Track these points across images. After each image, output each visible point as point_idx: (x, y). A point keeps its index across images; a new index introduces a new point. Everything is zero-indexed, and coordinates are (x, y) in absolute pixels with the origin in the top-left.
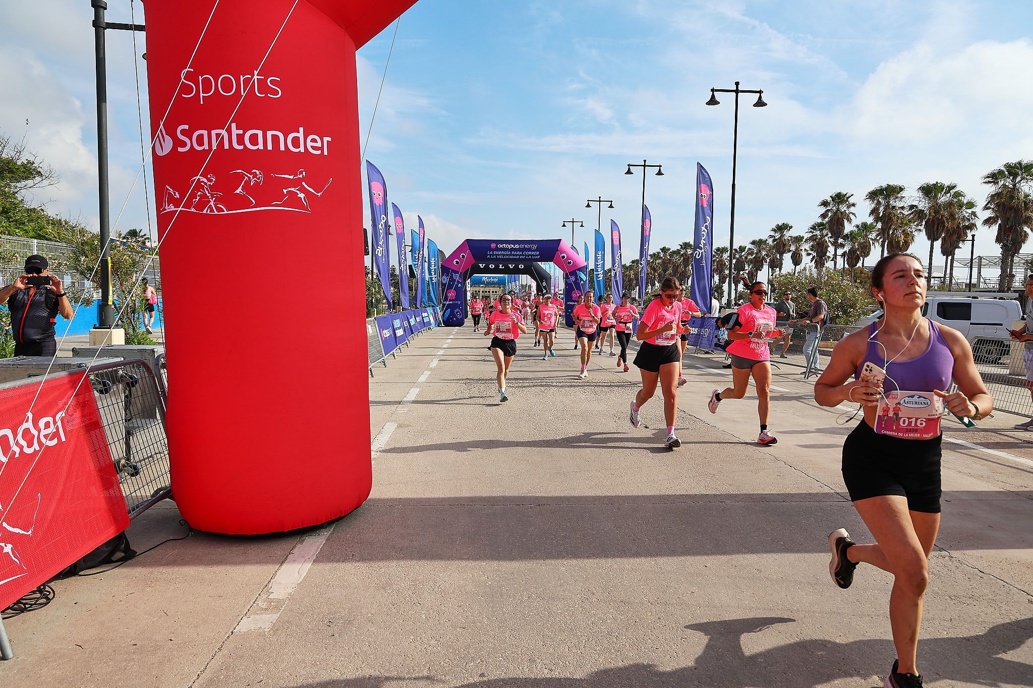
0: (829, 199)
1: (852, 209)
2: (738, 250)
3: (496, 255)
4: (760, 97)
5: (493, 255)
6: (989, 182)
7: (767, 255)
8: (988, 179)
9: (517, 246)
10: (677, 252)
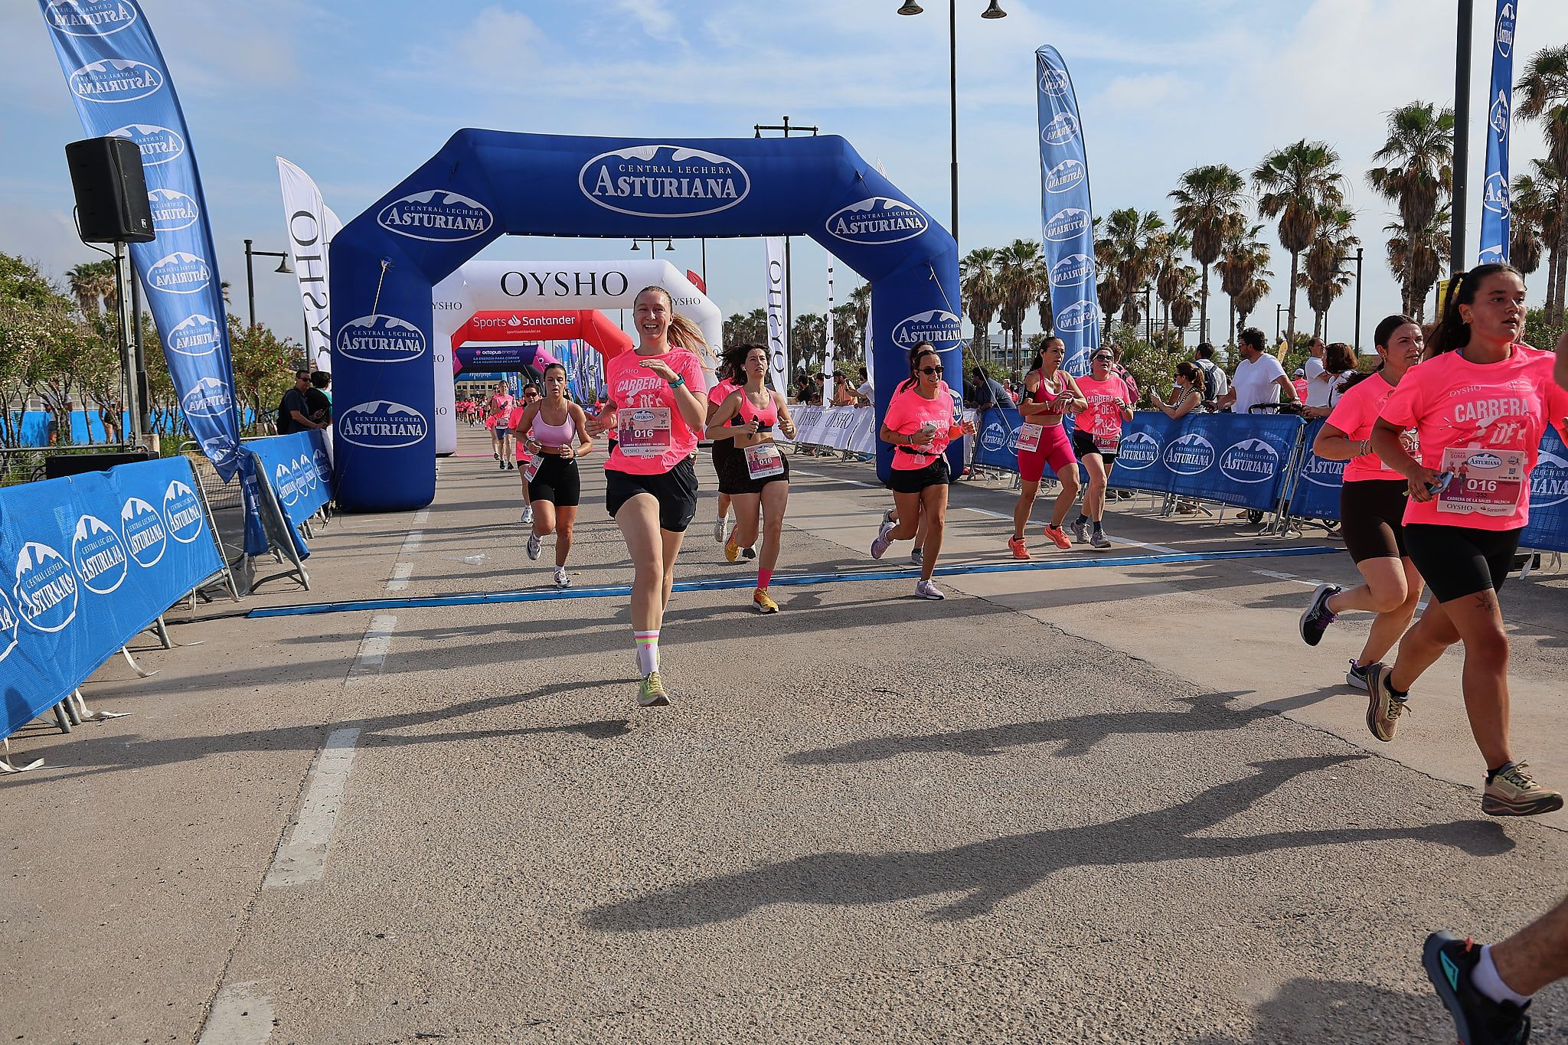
2: (823, 319)
3: (481, 361)
5: (479, 361)
7: (852, 327)
9: (499, 352)
10: (748, 323)
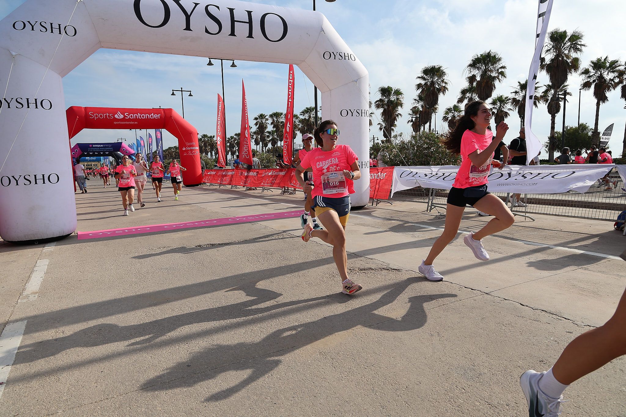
0: (258, 117)
1: (267, 122)
3: (92, 150)
4: (190, 93)
6: (302, 115)
8: (302, 114)
9: (102, 146)
